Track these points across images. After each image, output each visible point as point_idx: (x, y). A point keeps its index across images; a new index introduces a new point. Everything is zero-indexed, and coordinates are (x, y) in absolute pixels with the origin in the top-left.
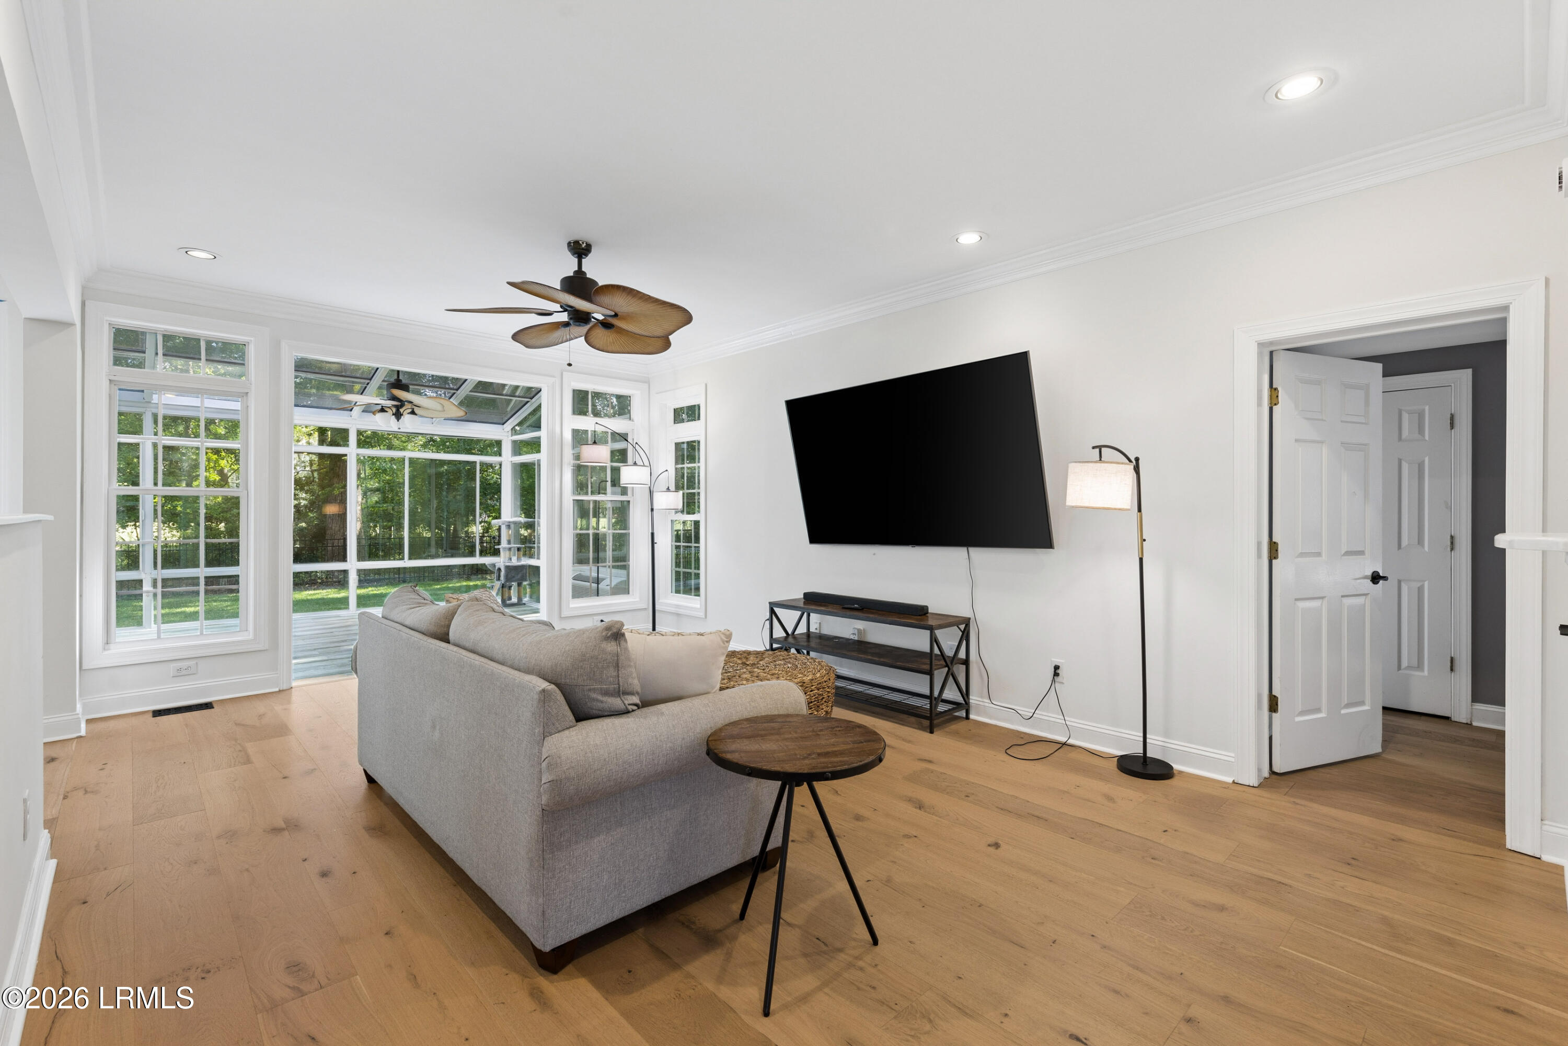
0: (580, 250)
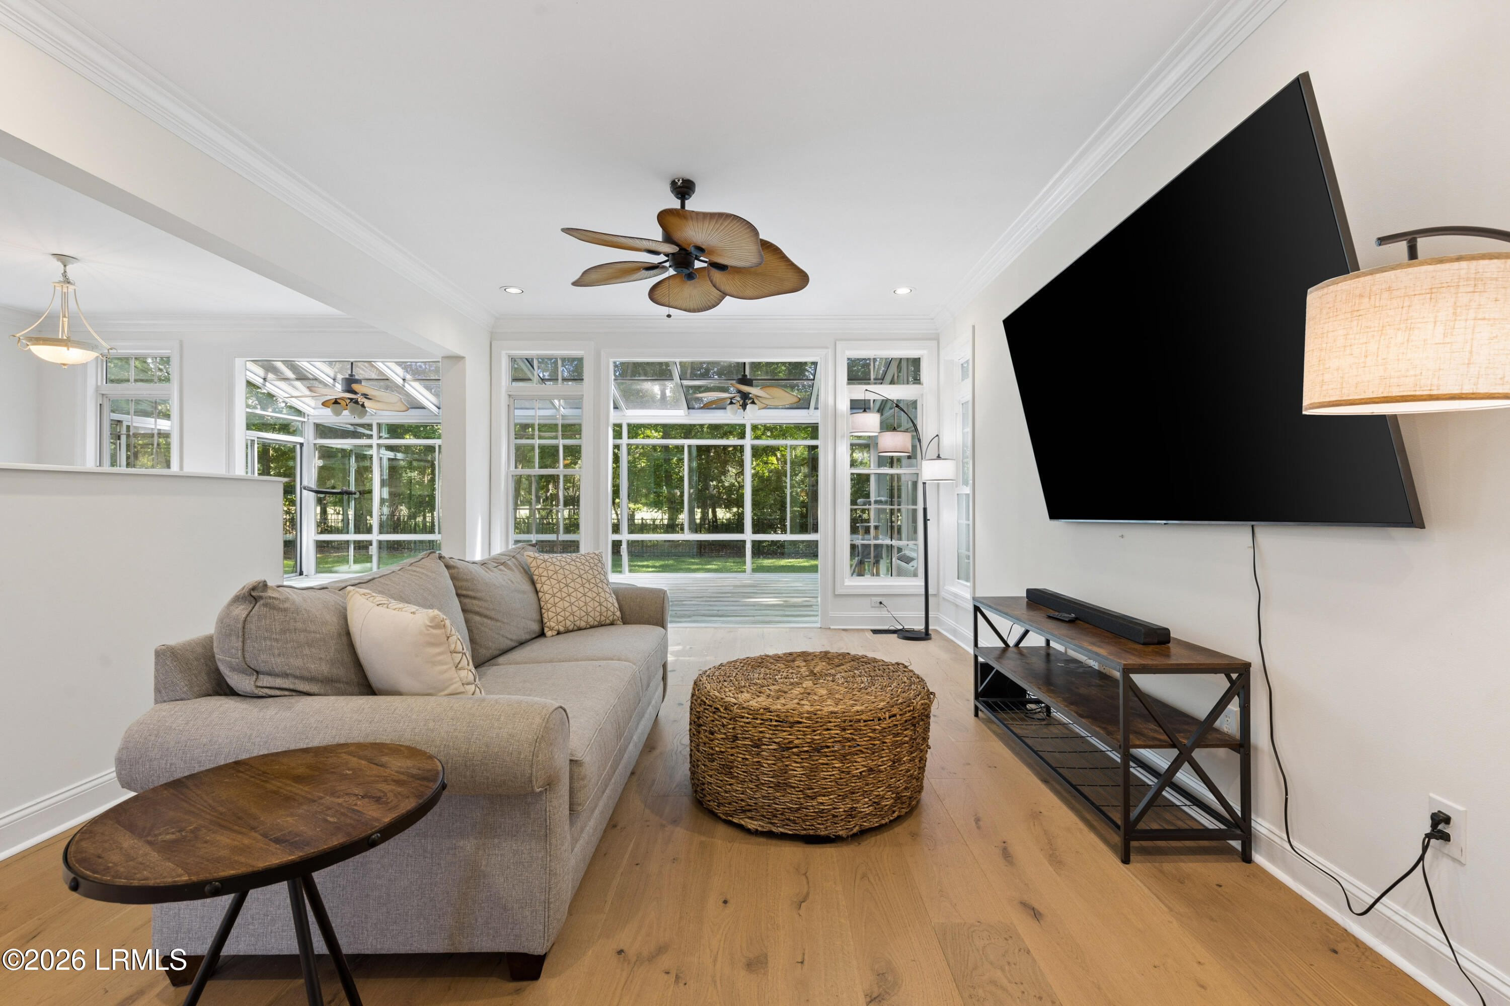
0: (684, 189)
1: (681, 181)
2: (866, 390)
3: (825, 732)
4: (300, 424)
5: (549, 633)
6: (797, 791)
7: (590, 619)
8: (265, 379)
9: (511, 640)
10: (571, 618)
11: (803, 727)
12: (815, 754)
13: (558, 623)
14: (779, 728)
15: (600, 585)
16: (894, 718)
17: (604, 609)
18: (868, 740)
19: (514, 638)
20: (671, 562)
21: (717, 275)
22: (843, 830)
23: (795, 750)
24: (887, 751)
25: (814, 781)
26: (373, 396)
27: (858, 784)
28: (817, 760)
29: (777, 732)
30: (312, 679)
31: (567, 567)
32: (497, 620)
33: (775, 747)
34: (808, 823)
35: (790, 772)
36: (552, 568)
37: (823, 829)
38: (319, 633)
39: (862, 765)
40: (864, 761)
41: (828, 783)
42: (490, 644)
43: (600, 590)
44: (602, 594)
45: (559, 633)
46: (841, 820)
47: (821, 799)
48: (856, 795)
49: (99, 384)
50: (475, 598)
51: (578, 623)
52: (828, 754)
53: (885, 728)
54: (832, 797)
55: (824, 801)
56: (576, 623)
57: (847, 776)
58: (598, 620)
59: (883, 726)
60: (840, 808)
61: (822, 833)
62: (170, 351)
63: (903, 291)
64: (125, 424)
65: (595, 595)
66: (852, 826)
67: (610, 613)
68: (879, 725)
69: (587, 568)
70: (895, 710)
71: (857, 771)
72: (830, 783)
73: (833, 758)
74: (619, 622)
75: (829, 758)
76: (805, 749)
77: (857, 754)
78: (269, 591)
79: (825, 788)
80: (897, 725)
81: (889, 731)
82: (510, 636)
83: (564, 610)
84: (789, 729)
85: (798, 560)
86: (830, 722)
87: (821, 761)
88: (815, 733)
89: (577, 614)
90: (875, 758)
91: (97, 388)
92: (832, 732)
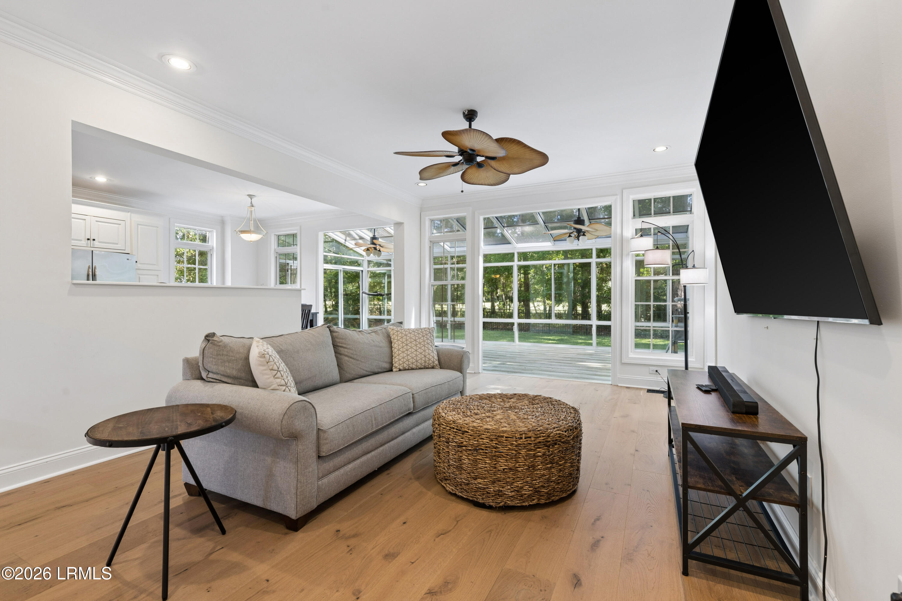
0: (471, 116)
1: (467, 112)
2: (643, 222)
3: (480, 440)
4: (361, 261)
5: (394, 370)
6: (466, 473)
7: (418, 364)
8: (345, 240)
9: (366, 371)
10: (407, 363)
11: (468, 435)
12: (474, 452)
13: (400, 365)
14: (457, 433)
15: (426, 346)
16: (529, 439)
17: (427, 359)
18: (508, 450)
19: (368, 370)
20: (566, 338)
21: (492, 163)
22: (493, 502)
23: (464, 448)
24: (523, 459)
25: (475, 468)
26: (383, 245)
27: (502, 476)
28: (476, 456)
29: (456, 436)
30: (228, 377)
31: (409, 335)
32: (358, 360)
33: (455, 444)
34: (473, 494)
35: (463, 461)
36: (400, 335)
37: (481, 499)
38: (234, 357)
39: (505, 465)
40: (506, 463)
41: (483, 472)
42: (352, 372)
43: (426, 349)
44: (427, 351)
45: (400, 370)
46: (492, 496)
47: (479, 480)
48: (501, 483)
49: (276, 248)
50: (346, 348)
51: (411, 366)
52: (482, 454)
53: (521, 444)
54: (486, 480)
55: (481, 482)
56: (410, 366)
57: (494, 469)
58: (424, 365)
59: (519, 442)
60: (490, 489)
61: (480, 501)
62: (296, 231)
63: (660, 149)
64: (290, 265)
65: (422, 351)
66: (499, 501)
67: (431, 362)
68: (516, 441)
69: (420, 336)
70: (530, 434)
71: (501, 468)
72: (484, 472)
73: (485, 456)
74: (437, 367)
75: (483, 456)
76: (470, 448)
77: (500, 457)
78: (215, 337)
79: (482, 475)
80: (531, 444)
81: (525, 447)
82: (366, 369)
83: (403, 358)
84: (461, 435)
85: (656, 340)
86: (484, 435)
87: (478, 457)
88: (475, 440)
89: (411, 360)
90: (513, 462)
91: (275, 250)
92: (484, 440)
